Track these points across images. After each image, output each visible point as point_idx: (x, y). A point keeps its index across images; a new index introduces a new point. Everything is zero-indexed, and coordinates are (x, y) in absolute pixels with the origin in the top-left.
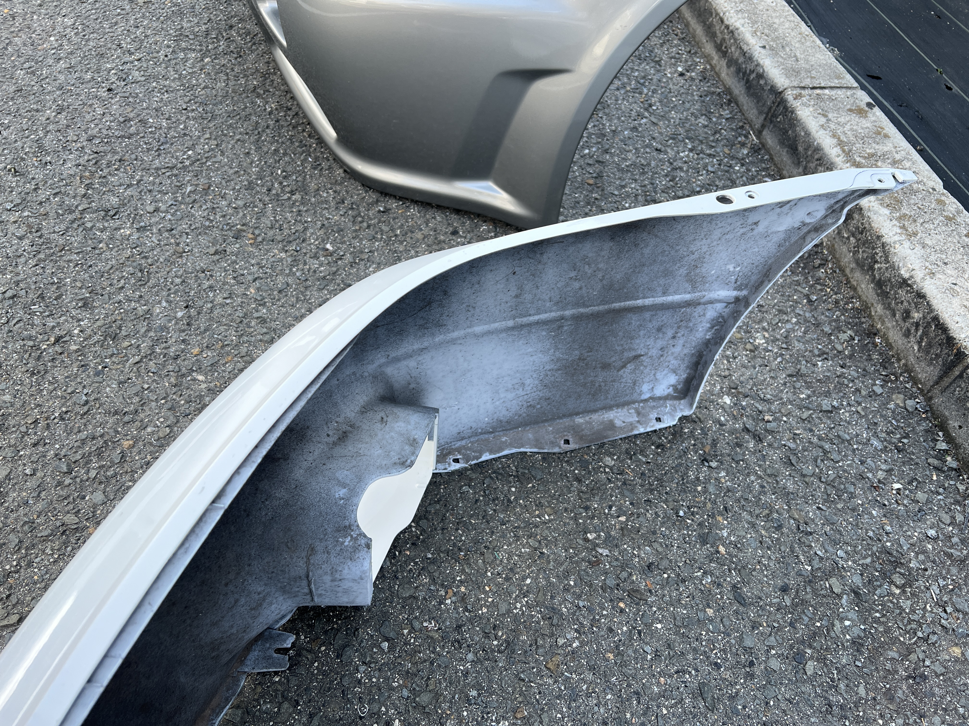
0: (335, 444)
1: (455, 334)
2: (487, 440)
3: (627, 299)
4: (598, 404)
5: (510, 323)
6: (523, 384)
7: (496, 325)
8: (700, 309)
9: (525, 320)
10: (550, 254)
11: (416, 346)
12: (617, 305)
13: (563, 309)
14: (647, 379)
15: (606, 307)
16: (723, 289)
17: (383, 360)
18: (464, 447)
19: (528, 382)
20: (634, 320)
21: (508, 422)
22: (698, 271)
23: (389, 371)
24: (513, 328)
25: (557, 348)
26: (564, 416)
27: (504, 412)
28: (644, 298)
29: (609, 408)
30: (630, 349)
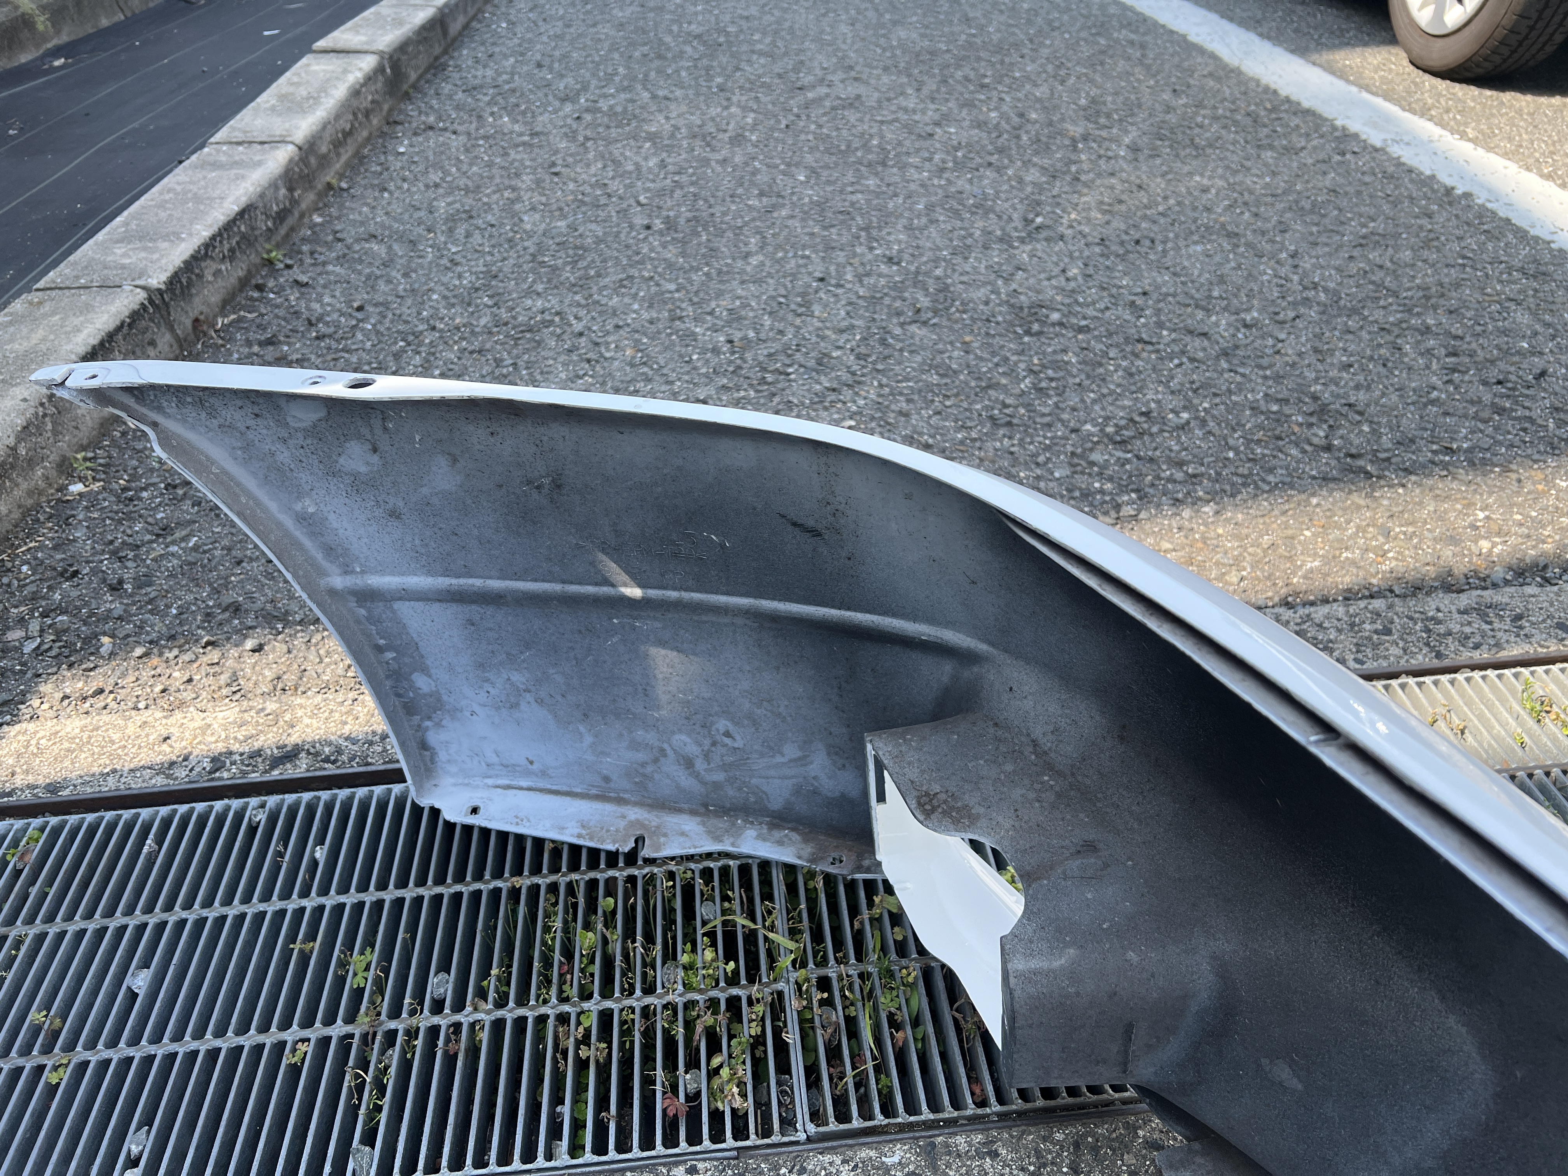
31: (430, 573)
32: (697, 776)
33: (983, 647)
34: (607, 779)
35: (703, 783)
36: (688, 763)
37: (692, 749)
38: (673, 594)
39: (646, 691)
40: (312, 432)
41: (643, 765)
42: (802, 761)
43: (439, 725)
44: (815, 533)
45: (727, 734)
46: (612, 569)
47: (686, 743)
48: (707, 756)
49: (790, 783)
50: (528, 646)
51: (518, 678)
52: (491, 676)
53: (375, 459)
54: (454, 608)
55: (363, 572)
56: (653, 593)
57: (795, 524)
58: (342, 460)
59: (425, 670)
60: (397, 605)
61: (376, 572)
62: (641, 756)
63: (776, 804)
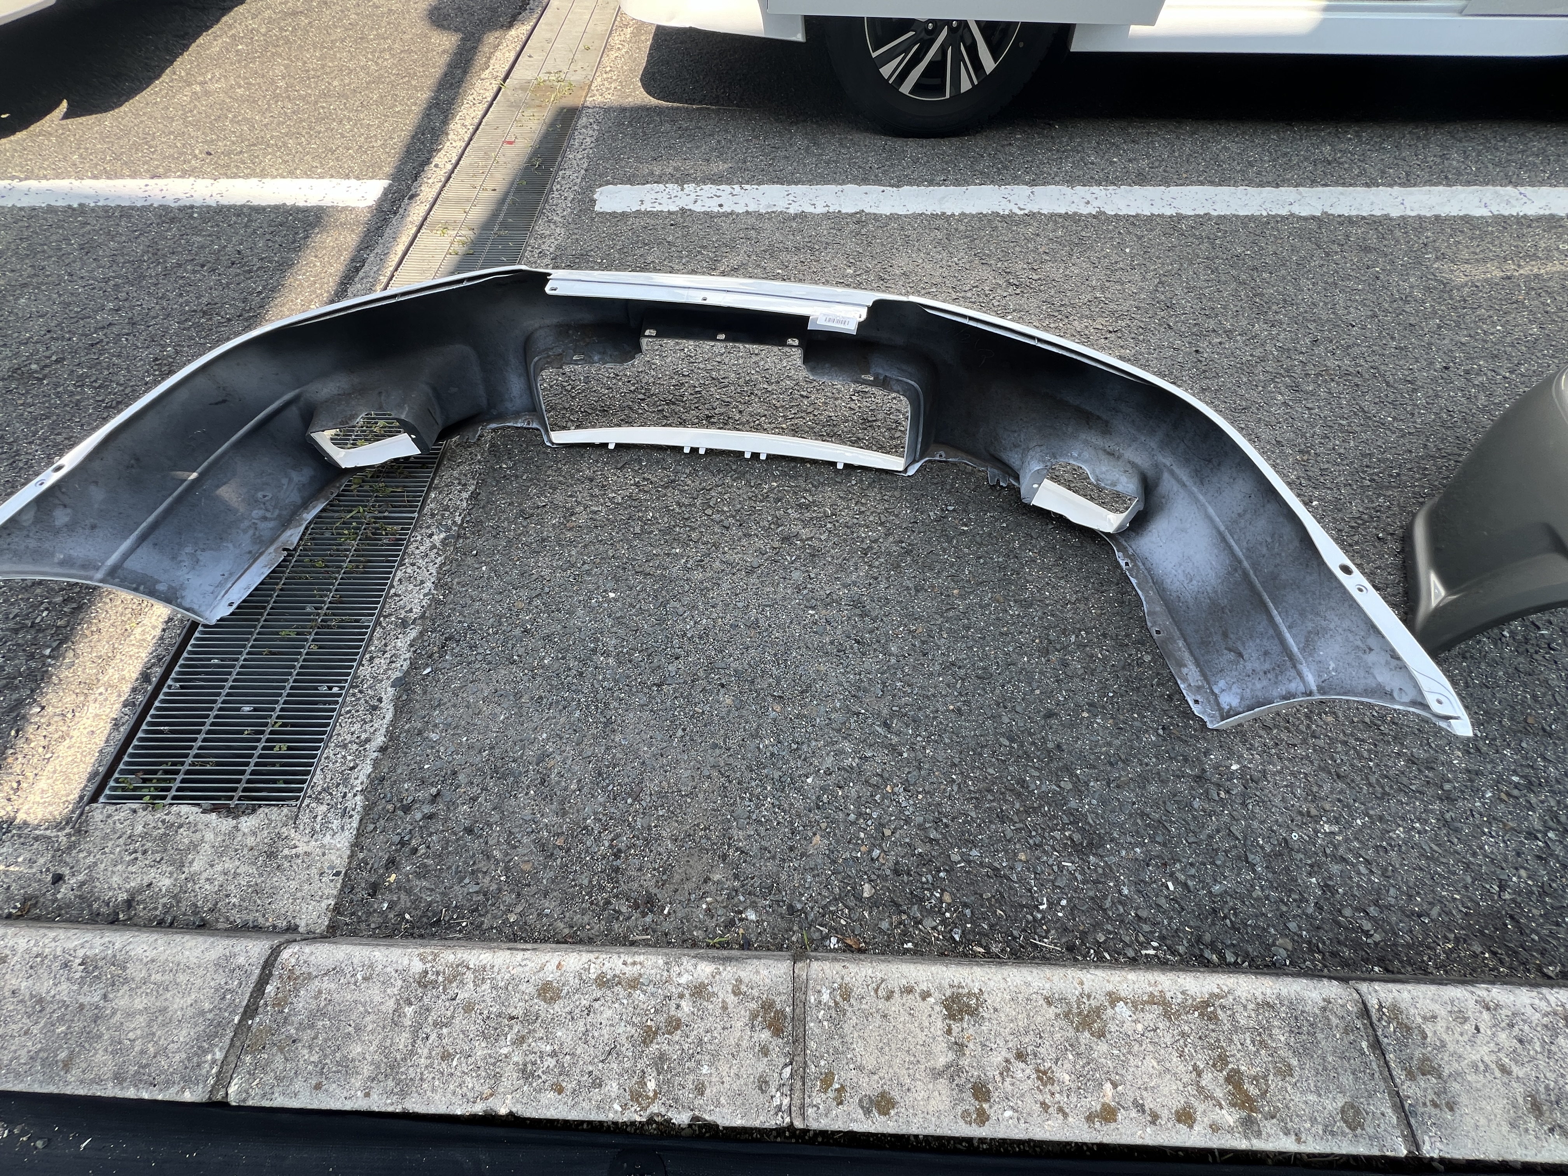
0: (1105, 450)
1: (1201, 497)
2: (1147, 582)
3: (1273, 601)
4: (1197, 652)
5: (1222, 528)
6: (1191, 580)
7: (1217, 519)
8: (1293, 673)
9: (1228, 536)
10: (1271, 507)
11: (1185, 479)
12: (1266, 597)
13: (1247, 558)
14: (1228, 679)
15: (1261, 589)
16: (1314, 676)
17: (1168, 464)
18: (1138, 568)
19: (1194, 582)
20: (1262, 625)
21: (1164, 590)
22: (1316, 638)
23: (1166, 475)
24: (1220, 533)
25: (1222, 583)
26: (1180, 630)
27: (1169, 581)
28: (1279, 613)
29: (1198, 664)
30: (1243, 644)
31: (126, 538)
32: (271, 519)
33: (297, 391)
34: (250, 552)
35: (275, 519)
36: (265, 518)
37: (261, 513)
38: (205, 464)
39: (229, 510)
40: (37, 521)
41: (254, 534)
42: (291, 480)
43: (182, 597)
44: (224, 401)
45: (265, 496)
46: (180, 474)
47: (257, 513)
48: (267, 510)
49: (295, 491)
50: (180, 534)
51: (189, 550)
52: (179, 559)
53: (69, 511)
54: (145, 544)
55: (103, 563)
56: (199, 470)
57: (217, 404)
58: (57, 523)
59: (158, 582)
60: (125, 565)
61: (108, 558)
62: (251, 532)
63: (299, 501)
